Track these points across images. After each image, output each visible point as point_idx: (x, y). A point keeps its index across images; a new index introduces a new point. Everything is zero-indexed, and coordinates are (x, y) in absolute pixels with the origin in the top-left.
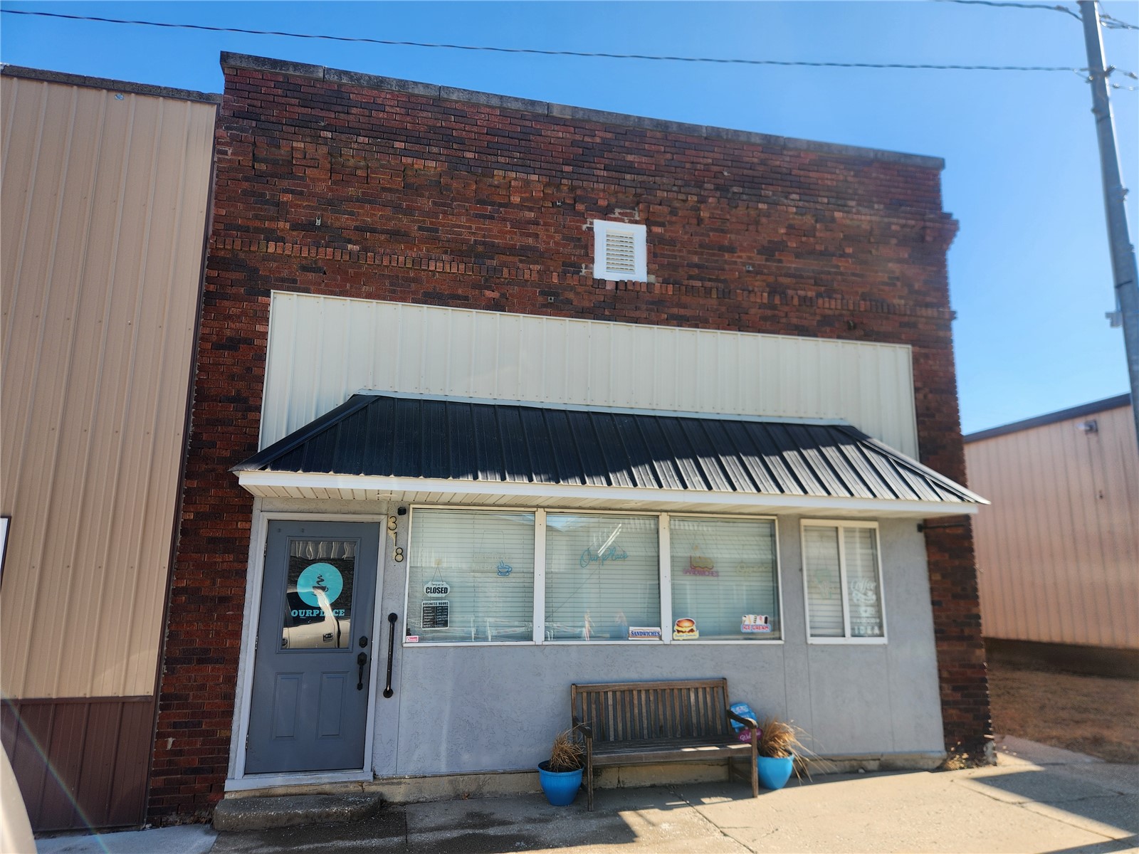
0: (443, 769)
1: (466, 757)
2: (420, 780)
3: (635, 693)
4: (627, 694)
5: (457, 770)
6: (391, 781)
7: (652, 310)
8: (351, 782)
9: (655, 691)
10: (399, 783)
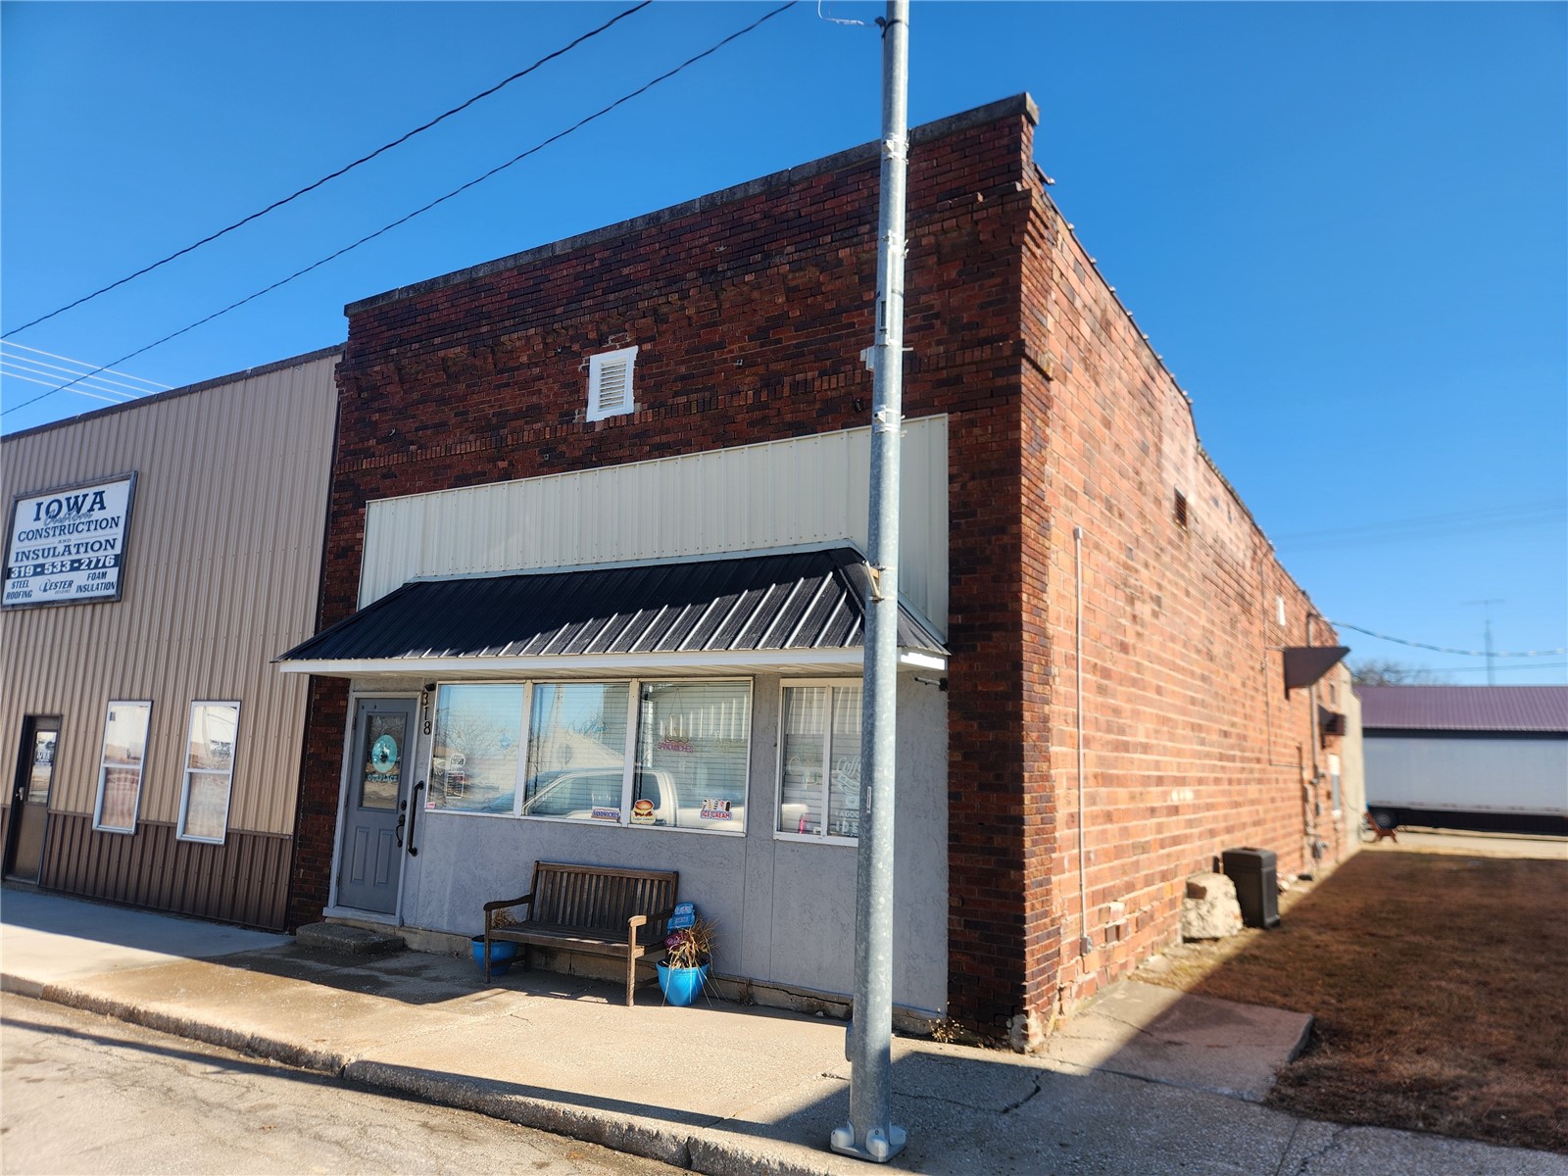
0: (445, 928)
1: (460, 919)
2: (429, 933)
3: (587, 877)
4: (580, 876)
5: (454, 931)
6: (413, 930)
7: (635, 445)
8: (389, 925)
9: (606, 877)
10: (416, 933)
